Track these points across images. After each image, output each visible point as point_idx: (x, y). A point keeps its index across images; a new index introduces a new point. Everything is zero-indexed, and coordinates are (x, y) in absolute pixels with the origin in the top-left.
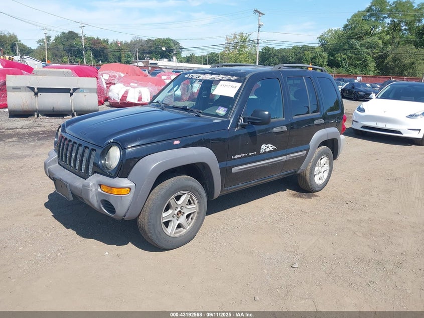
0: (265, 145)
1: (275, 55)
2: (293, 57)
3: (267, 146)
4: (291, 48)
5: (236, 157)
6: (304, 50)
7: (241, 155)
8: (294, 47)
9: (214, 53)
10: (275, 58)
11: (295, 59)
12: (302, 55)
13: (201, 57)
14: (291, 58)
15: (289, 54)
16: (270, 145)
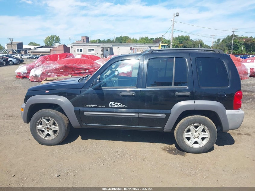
0: (114, 103)
3: (116, 103)
5: (87, 106)
7: (92, 106)
16: (118, 104)
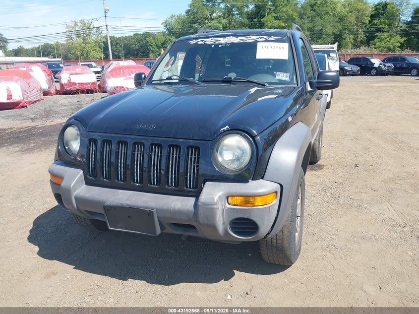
1: (117, 44)
2: (136, 45)
4: (132, 35)
6: (145, 37)
8: (135, 35)
9: (47, 44)
10: (118, 46)
11: (138, 46)
12: (144, 42)
13: (33, 49)
14: (134, 45)
15: (132, 41)
